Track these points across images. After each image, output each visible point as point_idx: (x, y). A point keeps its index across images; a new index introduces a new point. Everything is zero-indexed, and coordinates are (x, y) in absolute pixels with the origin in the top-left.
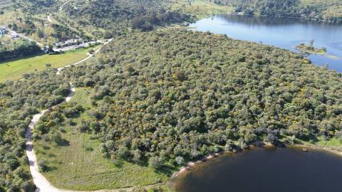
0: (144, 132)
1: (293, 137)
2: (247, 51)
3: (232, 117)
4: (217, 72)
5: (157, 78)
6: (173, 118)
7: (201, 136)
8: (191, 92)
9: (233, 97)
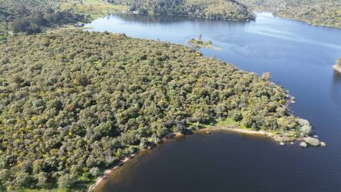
1: (198, 123)
3: (143, 114)
4: (122, 72)
5: (55, 86)
6: (80, 128)
7: (114, 141)
8: (96, 96)
9: (141, 95)
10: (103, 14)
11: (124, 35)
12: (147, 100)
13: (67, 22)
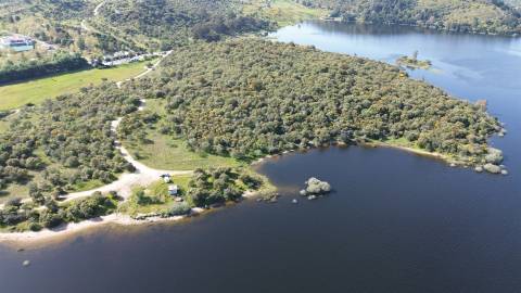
0: (224, 133)
1: (364, 137)
2: (334, 62)
4: (297, 82)
5: (233, 88)
6: (251, 122)
9: (311, 104)
11: (314, 48)
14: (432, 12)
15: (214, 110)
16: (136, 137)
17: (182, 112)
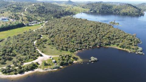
0: (66, 44)
1: (104, 45)
2: (93, 24)
3: (89, 40)
4: (84, 29)
5: (67, 31)
7: (81, 45)
8: (77, 35)
10: (80, 12)
11: (86, 19)
12: (91, 37)
13: (68, 15)
14: (117, 9)
15: (63, 38)
16: (41, 46)
17: (54, 39)
